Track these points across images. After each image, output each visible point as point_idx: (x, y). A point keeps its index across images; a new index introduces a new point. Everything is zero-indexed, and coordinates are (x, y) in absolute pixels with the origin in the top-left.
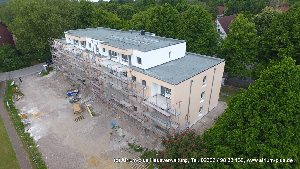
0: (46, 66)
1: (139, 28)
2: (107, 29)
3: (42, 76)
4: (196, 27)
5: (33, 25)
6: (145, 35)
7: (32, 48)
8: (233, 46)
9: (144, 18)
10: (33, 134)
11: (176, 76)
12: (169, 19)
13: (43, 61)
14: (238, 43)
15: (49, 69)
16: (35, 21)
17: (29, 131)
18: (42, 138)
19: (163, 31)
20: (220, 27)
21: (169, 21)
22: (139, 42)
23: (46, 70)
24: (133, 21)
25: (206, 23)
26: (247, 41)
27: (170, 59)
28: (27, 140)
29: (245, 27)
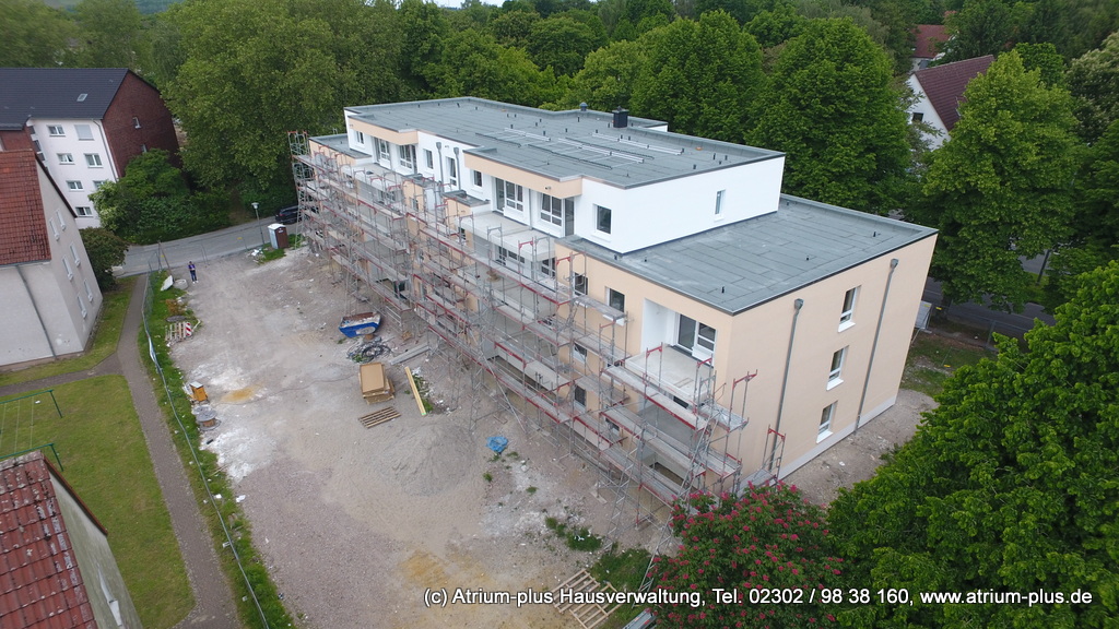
0: (278, 229)
1: (607, 103)
2: (492, 105)
3: (261, 262)
4: (826, 101)
5: (241, 85)
6: (629, 126)
7: (233, 167)
8: (972, 180)
9: (628, 65)
10: (225, 456)
11: (739, 283)
12: (722, 69)
13: (267, 212)
14: (995, 165)
15: (286, 241)
16: (247, 72)
17: (214, 445)
18: (254, 472)
19: (696, 116)
20: (925, 107)
21: (720, 77)
22: (607, 152)
23: (275, 244)
24: (585, 78)
25: (866, 87)
26: (1032, 158)
27: (718, 217)
28: (208, 474)
29: (1026, 105)
